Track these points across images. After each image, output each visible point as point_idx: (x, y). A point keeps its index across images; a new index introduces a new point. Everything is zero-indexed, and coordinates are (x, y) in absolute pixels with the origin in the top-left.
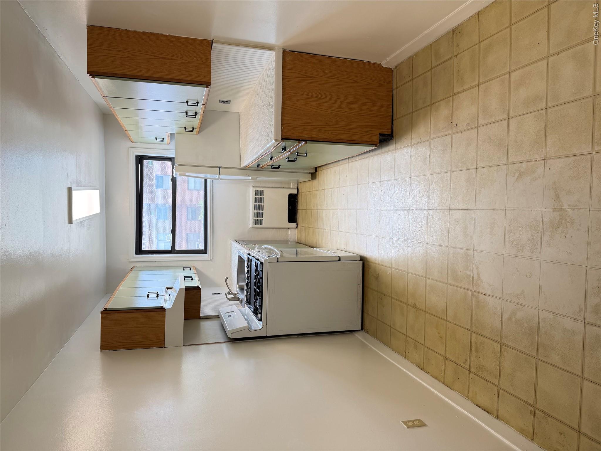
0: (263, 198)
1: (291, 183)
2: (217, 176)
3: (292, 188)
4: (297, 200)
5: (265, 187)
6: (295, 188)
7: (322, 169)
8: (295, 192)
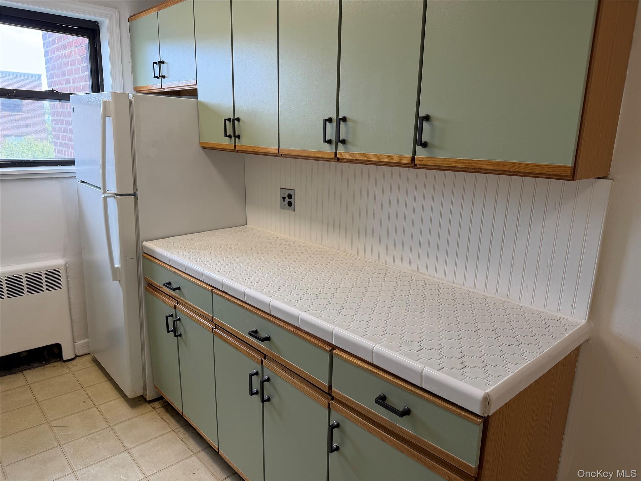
0: (41, 290)
1: (88, 340)
2: (112, 189)
3: (74, 346)
4: (45, 364)
5: (68, 289)
6: (75, 351)
7: (165, 418)
8: (67, 354)
